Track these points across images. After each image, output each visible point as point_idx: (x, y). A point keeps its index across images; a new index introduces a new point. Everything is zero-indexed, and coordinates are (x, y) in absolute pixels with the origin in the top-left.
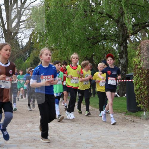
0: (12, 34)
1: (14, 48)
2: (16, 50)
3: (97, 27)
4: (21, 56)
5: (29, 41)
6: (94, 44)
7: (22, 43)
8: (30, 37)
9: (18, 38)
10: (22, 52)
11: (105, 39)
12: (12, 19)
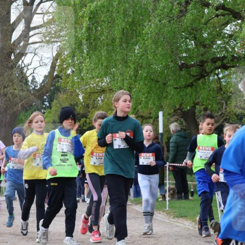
0: (13, 57)
1: (15, 89)
2: (21, 93)
3: (206, 39)
4: (31, 105)
5: (50, 73)
6: (199, 79)
7: (33, 76)
8: (52, 63)
9: (25, 66)
10: (35, 96)
11: (225, 67)
12: (12, 22)
